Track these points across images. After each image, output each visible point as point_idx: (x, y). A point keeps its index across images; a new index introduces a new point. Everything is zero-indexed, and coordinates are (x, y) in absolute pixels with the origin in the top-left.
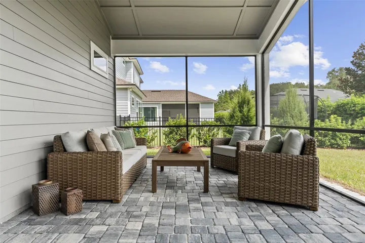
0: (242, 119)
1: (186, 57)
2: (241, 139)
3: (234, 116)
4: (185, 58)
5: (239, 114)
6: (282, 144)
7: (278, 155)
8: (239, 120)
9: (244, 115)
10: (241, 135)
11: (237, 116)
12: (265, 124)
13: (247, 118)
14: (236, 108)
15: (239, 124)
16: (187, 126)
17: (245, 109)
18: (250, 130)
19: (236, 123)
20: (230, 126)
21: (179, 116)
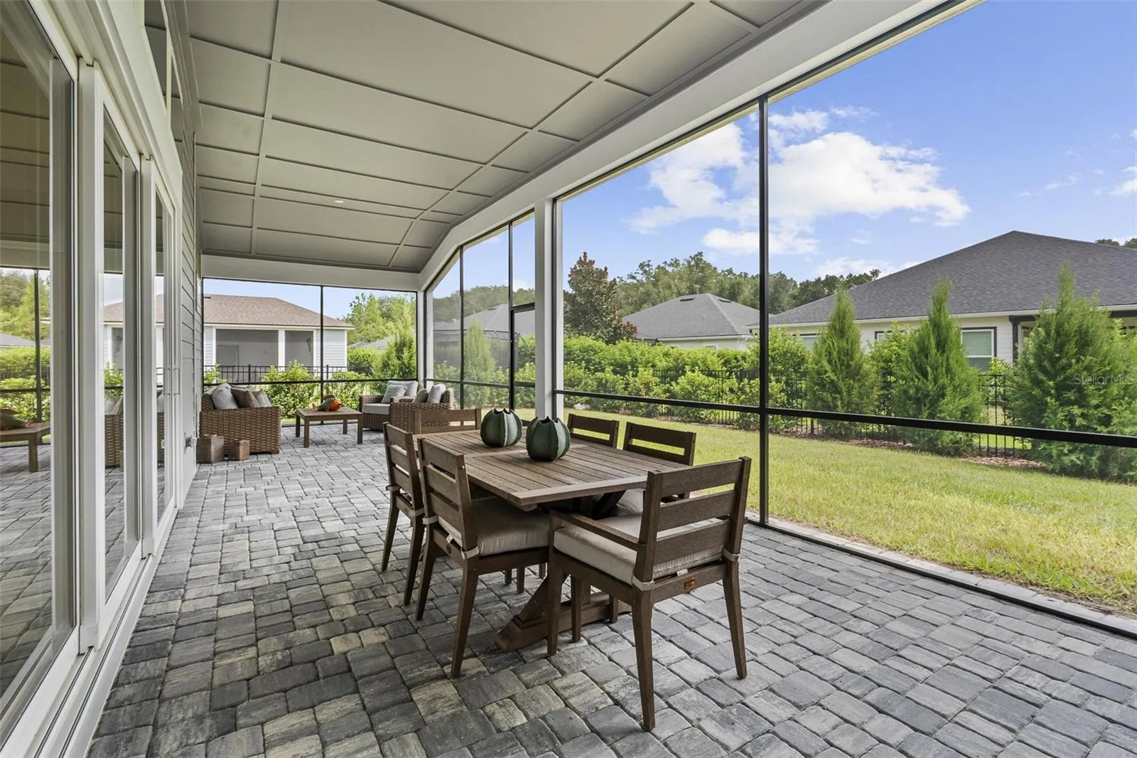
0: (401, 369)
1: (322, 287)
2: (395, 395)
3: (388, 365)
4: (320, 288)
5: (396, 362)
6: (427, 395)
7: (423, 404)
8: (397, 371)
9: (403, 364)
10: (396, 390)
11: (393, 365)
12: (428, 378)
13: (408, 368)
14: (392, 353)
15: (395, 377)
16: (322, 381)
17: (406, 355)
18: (406, 385)
19: (392, 376)
20: (382, 380)
21: (293, 364)
